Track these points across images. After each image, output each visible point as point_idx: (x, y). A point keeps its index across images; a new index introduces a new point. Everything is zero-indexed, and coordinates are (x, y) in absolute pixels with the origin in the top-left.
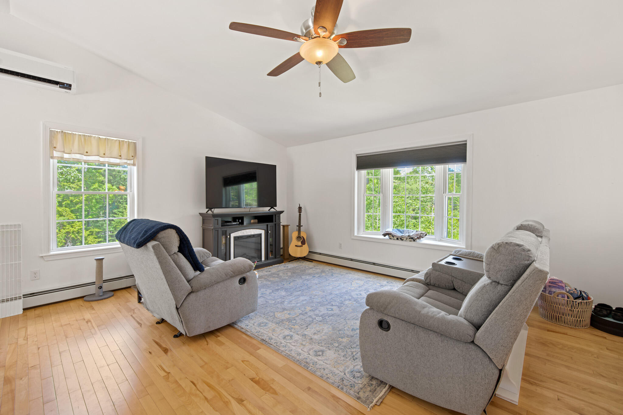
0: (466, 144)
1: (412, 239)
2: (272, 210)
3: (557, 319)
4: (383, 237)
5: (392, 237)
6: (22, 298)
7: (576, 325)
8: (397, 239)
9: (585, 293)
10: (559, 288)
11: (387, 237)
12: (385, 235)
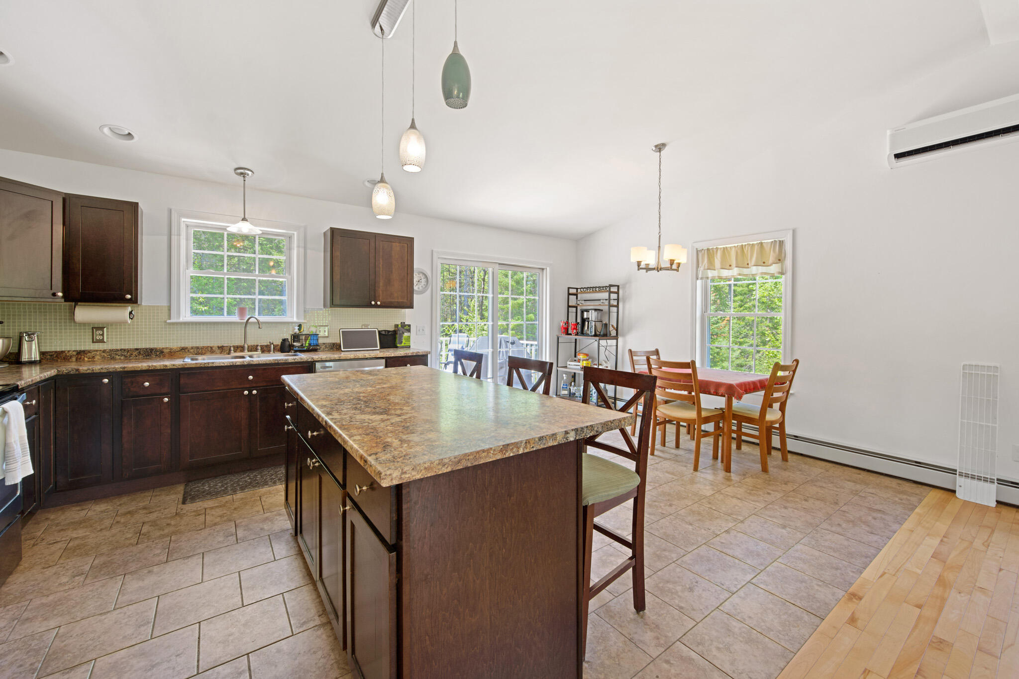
6: (996, 484)
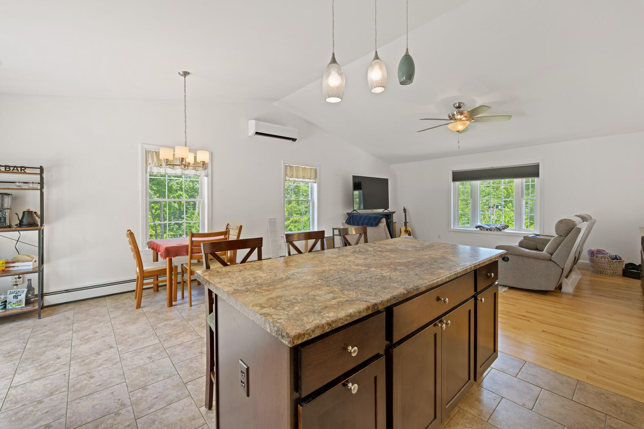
0: (539, 165)
1: (499, 229)
2: (386, 211)
3: (601, 273)
4: (476, 229)
5: (483, 229)
7: (614, 274)
8: (487, 230)
9: (618, 256)
10: (602, 254)
11: (478, 229)
12: (477, 227)
